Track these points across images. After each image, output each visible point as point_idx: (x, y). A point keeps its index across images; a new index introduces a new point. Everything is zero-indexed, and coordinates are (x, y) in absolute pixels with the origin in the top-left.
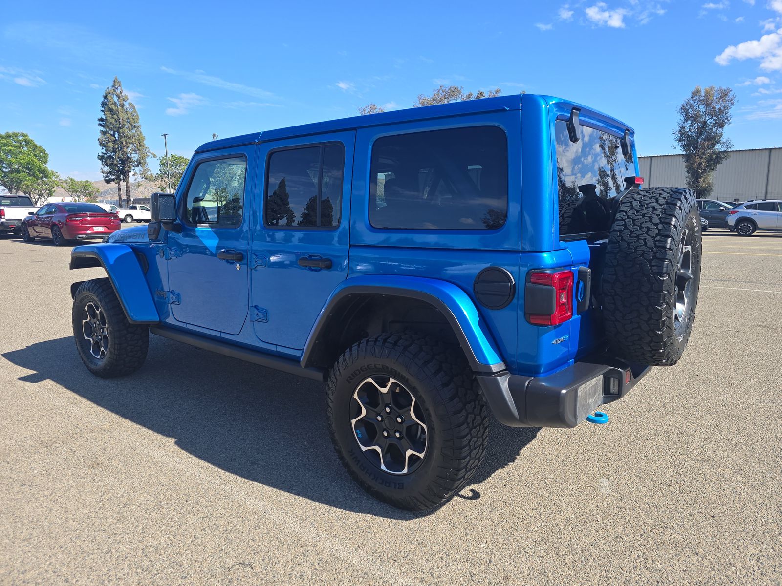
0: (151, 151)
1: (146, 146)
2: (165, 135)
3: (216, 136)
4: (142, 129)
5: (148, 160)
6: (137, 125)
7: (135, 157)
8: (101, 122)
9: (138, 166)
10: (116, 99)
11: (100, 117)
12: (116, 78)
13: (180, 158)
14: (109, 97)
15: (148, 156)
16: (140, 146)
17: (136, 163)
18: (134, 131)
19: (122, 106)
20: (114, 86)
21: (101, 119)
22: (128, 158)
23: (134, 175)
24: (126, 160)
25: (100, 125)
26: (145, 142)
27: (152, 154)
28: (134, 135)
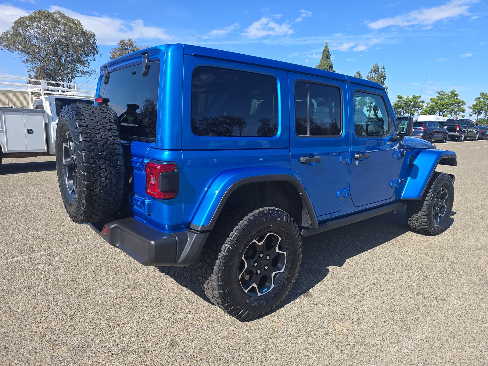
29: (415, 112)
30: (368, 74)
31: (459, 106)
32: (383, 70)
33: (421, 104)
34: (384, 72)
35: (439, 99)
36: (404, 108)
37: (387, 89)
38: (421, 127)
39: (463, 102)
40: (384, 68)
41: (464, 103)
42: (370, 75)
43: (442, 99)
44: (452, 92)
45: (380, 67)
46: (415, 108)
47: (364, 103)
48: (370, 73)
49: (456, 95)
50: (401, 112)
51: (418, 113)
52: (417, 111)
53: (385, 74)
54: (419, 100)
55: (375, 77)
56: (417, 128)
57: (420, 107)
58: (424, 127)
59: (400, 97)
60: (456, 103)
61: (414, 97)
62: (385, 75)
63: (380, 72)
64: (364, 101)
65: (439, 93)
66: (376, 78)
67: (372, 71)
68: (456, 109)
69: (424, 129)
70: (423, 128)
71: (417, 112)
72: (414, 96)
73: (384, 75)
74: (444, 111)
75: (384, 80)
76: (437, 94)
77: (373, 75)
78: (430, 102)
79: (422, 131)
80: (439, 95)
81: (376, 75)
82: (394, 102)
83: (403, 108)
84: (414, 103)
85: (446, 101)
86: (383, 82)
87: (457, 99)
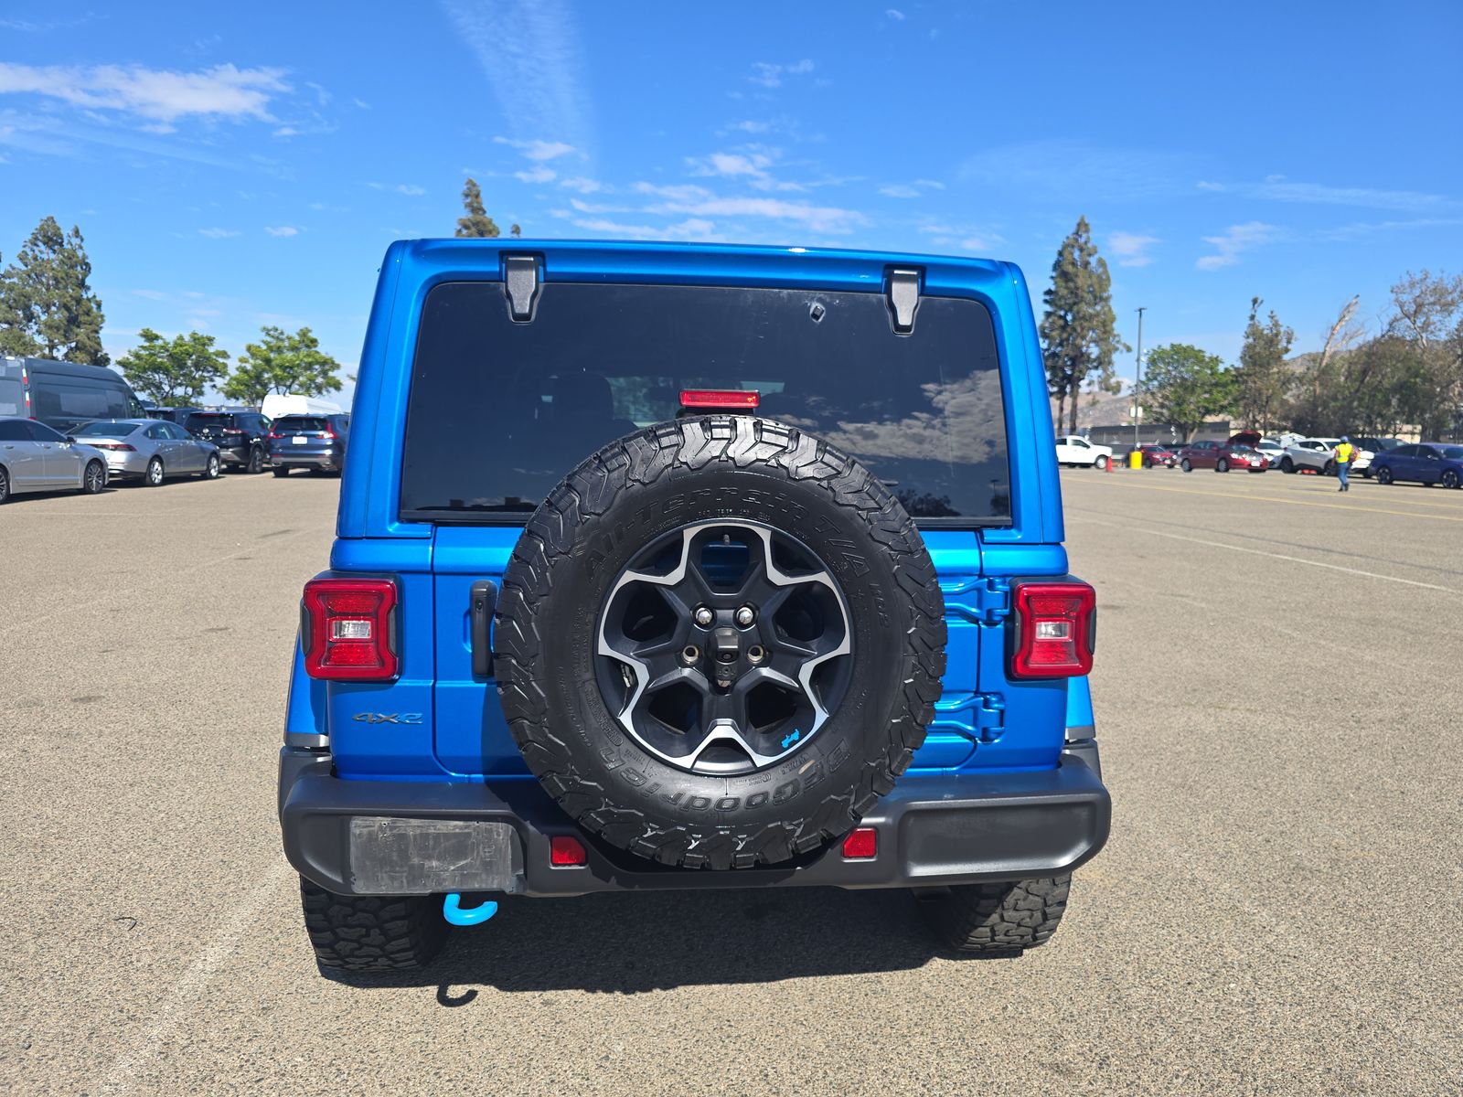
0: (1123, 341)
1: (1115, 332)
2: (1140, 310)
3: (1259, 301)
4: (1112, 303)
5: (1115, 357)
6: (1105, 295)
7: (1094, 351)
8: (1047, 298)
9: (1096, 368)
10: (1077, 254)
11: (1046, 289)
12: (1082, 219)
13: (1186, 350)
14: (1066, 254)
15: (1117, 349)
16: (1105, 332)
17: (1095, 364)
18: (1098, 308)
19: (1086, 264)
20: (1077, 233)
21: (1049, 292)
22: (1082, 354)
23: (1089, 384)
24: (1079, 359)
25: (1046, 301)
26: (1115, 325)
27: (1125, 345)
28: (1098, 315)
29: (204, 384)
30: (24, 246)
31: (325, 373)
32: (75, 241)
33: (221, 360)
34: (81, 247)
35: (270, 349)
36: (168, 370)
37: (99, 306)
38: (321, 433)
39: (333, 363)
40: (77, 233)
41: (336, 366)
42: (30, 253)
43: (279, 350)
44: (304, 333)
45: (66, 231)
46: (203, 371)
47: (24, 344)
48: (29, 244)
49: (314, 341)
50: (161, 383)
51: (214, 386)
52: (212, 380)
53: (84, 255)
54: (211, 350)
55: (53, 260)
56: (314, 436)
57: (219, 370)
58: (332, 431)
59: (150, 337)
60: (318, 363)
61: (195, 338)
62: (87, 261)
63: (67, 246)
64: (22, 340)
65: (267, 331)
66: (54, 266)
67: (36, 239)
68: (320, 380)
69: (333, 439)
70: (331, 435)
71: (212, 383)
72: (196, 336)
73: (84, 259)
74: (288, 383)
75: (86, 276)
76: (264, 334)
77: (41, 252)
78: (247, 355)
79: (329, 443)
80: (269, 339)
81: (52, 256)
82: (132, 350)
83: (167, 372)
84: (199, 357)
85: (289, 355)
86: (83, 281)
87: (317, 352)
